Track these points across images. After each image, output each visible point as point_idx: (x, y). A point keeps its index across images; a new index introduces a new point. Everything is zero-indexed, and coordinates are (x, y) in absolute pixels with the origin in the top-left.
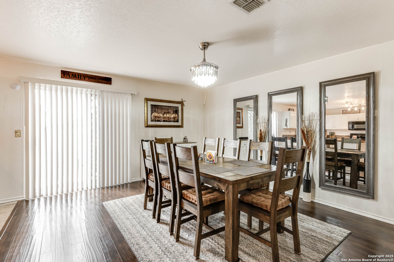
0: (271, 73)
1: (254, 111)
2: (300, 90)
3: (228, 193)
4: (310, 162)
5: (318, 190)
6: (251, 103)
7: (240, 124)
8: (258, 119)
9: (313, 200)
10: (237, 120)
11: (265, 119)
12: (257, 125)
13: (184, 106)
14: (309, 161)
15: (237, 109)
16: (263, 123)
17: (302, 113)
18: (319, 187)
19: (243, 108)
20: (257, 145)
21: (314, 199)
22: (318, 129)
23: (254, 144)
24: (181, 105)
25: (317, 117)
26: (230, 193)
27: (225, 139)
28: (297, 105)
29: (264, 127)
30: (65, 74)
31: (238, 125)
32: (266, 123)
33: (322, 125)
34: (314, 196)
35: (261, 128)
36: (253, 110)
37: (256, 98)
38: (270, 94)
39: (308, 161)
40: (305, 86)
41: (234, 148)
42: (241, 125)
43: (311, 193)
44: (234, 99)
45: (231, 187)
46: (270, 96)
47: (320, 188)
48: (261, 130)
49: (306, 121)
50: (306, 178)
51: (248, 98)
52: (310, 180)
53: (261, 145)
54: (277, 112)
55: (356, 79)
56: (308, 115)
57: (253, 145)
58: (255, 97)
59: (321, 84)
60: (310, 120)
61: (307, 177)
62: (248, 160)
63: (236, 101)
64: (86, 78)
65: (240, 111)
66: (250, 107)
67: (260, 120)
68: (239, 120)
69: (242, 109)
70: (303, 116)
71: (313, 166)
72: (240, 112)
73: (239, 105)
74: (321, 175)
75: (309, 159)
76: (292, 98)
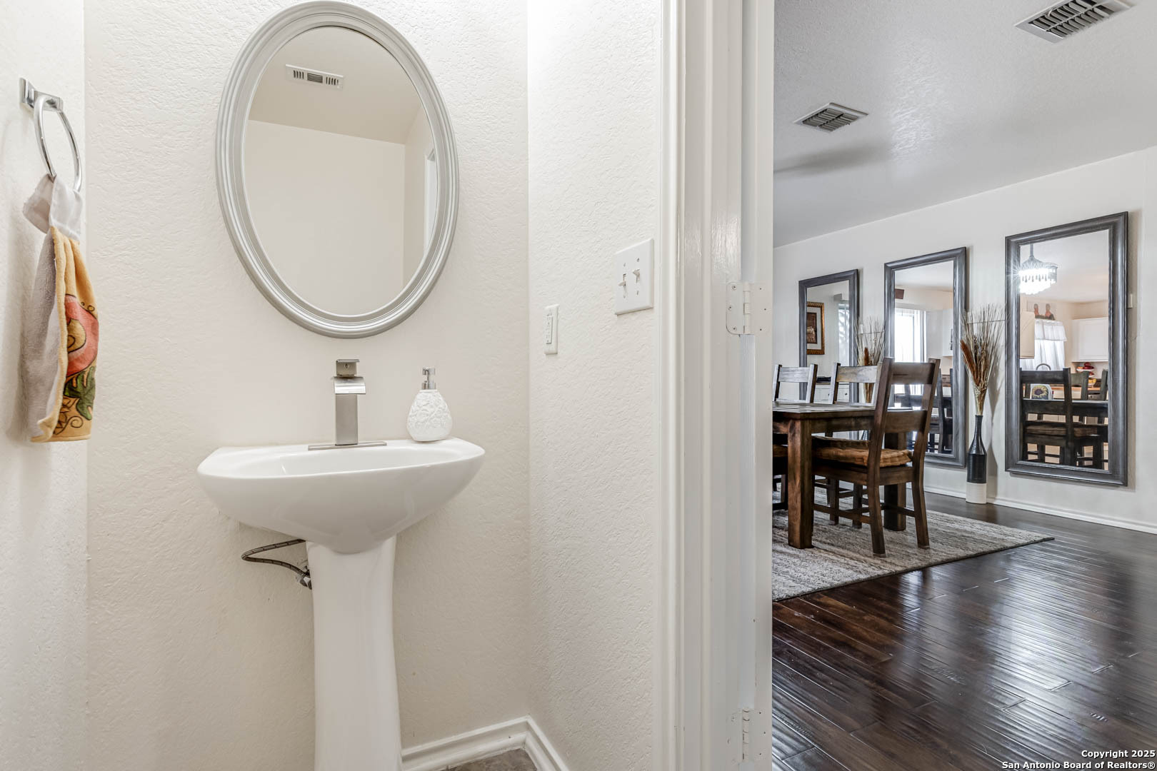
0: (897, 216)
1: (850, 309)
2: (962, 257)
3: (794, 435)
4: (983, 415)
5: (1003, 477)
6: (843, 288)
7: (816, 343)
8: (861, 326)
9: (990, 501)
10: (808, 334)
11: (876, 323)
12: (858, 339)
14: (982, 413)
15: (809, 306)
16: (873, 334)
17: (966, 307)
18: (1006, 470)
19: (823, 304)
20: (852, 373)
21: (995, 499)
22: (1002, 342)
23: (846, 372)
25: (1000, 315)
26: (796, 435)
27: (780, 366)
28: (954, 288)
29: (875, 344)
31: (810, 346)
32: (879, 335)
33: (1012, 331)
34: (993, 491)
35: (867, 344)
36: (848, 305)
37: (854, 277)
38: (889, 265)
39: (979, 414)
40: (972, 246)
41: (800, 383)
42: (818, 347)
43: (985, 484)
44: (800, 282)
45: (798, 424)
46: (890, 270)
47: (1009, 473)
48: (866, 350)
49: (975, 326)
50: (974, 452)
51: (837, 276)
52: (984, 456)
53: (860, 373)
54: (925, 312)
55: (1087, 228)
56: (979, 310)
57: (843, 374)
58: (852, 273)
59: (1008, 240)
60: (984, 322)
61: (978, 449)
62: (834, 403)
63: (805, 285)
65: (817, 310)
66: (843, 299)
67: (865, 327)
68: (814, 333)
69: (821, 306)
70: (969, 314)
71: (992, 424)
72: (815, 314)
73: (813, 294)
74: (1010, 443)
75: (981, 408)
76: (944, 274)
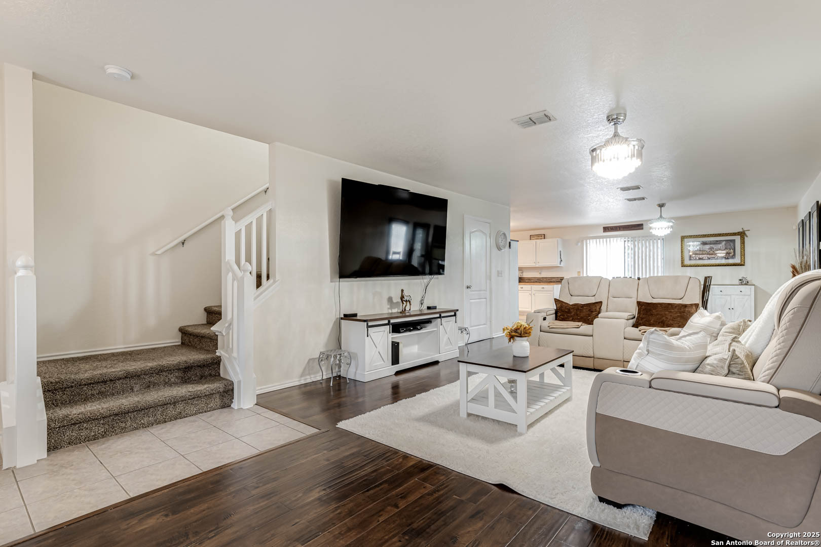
13: (747, 237)
24: (739, 236)
30: (606, 229)
64: (621, 229)
